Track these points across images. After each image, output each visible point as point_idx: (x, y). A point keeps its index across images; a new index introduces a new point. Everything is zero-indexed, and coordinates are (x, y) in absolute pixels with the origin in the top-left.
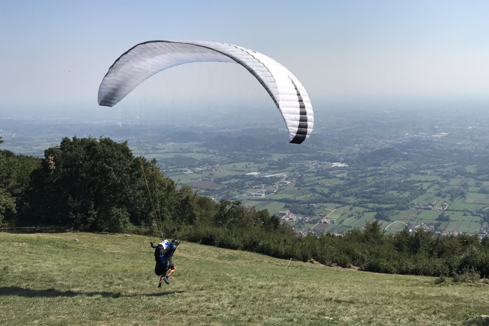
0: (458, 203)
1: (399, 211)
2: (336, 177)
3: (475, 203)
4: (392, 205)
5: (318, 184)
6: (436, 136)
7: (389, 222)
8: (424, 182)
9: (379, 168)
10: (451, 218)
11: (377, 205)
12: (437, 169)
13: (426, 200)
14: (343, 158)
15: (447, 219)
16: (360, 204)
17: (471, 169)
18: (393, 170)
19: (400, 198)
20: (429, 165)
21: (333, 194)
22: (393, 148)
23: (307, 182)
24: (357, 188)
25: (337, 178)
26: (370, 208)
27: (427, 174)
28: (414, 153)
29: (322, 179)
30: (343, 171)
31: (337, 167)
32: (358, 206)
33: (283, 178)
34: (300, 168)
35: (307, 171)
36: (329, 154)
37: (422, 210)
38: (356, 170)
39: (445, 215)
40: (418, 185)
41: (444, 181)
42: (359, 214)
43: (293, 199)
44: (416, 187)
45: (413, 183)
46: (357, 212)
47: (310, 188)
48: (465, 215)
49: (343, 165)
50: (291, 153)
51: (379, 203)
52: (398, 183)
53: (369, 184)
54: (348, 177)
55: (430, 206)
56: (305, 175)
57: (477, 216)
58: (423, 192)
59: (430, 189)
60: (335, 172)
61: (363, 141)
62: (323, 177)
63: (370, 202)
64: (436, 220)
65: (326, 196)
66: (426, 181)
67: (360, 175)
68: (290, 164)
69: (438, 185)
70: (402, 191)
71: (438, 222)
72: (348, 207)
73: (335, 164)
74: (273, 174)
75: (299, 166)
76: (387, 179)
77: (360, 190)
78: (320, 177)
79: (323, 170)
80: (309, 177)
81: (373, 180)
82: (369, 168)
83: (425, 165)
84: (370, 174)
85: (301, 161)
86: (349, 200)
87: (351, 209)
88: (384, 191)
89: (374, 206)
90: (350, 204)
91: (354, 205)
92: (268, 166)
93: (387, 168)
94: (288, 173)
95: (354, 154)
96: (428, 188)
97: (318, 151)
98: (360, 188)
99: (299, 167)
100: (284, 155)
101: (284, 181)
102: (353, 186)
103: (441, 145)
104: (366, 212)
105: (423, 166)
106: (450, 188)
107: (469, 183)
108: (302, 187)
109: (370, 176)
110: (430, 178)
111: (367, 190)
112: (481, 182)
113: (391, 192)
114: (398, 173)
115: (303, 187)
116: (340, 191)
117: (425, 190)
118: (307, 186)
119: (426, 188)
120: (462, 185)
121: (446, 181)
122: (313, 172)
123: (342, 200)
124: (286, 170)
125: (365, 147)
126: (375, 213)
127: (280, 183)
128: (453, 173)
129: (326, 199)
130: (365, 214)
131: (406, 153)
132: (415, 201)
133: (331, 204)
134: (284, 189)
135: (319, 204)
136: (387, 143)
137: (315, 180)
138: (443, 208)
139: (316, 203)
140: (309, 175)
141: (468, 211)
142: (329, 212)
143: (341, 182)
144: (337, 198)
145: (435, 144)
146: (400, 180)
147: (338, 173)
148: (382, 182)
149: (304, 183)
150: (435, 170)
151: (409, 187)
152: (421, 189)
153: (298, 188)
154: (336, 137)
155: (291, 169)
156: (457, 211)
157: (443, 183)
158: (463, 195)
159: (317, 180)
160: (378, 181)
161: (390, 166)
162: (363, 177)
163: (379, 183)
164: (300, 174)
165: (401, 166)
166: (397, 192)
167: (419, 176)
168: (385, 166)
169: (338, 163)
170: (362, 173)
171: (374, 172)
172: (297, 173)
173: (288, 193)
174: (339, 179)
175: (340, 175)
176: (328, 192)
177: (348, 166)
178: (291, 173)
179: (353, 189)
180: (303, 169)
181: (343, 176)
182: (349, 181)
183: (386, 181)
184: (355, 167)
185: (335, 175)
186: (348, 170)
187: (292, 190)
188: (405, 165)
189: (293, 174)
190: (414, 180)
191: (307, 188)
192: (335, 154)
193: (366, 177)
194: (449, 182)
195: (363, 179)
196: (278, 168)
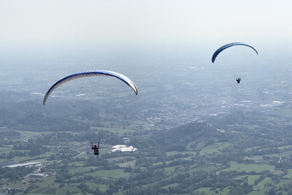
2: (118, 167)
5: (90, 178)
6: (266, 105)
8: (250, 174)
9: (184, 153)
12: (268, 155)
14: (130, 137)
18: (204, 156)
20: (257, 149)
22: (204, 123)
23: (75, 175)
24: (150, 185)
25: (121, 168)
27: (252, 162)
28: (235, 130)
29: (97, 170)
30: (129, 157)
31: (121, 152)
34: (63, 153)
35: (75, 158)
36: (108, 132)
38: (148, 156)
40: (240, 178)
41: (279, 172)
45: (234, 176)
47: (79, 184)
49: (130, 149)
52: (211, 176)
53: (169, 179)
54: (136, 168)
56: (70, 165)
58: (248, 189)
59: (259, 184)
60: (117, 159)
61: (160, 112)
62: (99, 167)
66: (253, 173)
68: (48, 146)
69: (270, 179)
70: (218, 187)
74: (21, 162)
75: (61, 150)
76: (195, 170)
77: (154, 187)
78: (94, 168)
80: (76, 167)
81: (175, 171)
82: (168, 154)
83: (251, 149)
84: (171, 161)
85: (64, 143)
88: (190, 188)
92: (14, 151)
93: (195, 153)
94: (44, 161)
95: (146, 132)
96: (256, 183)
97: (92, 128)
98: (155, 183)
99: (61, 152)
101: (38, 174)
102: (144, 181)
103: (273, 118)
105: (248, 150)
108: (66, 182)
109: (171, 165)
110: (258, 169)
111: (166, 187)
114: (211, 160)
115: (68, 182)
116: (125, 189)
117: (251, 186)
118: (73, 182)
119: (253, 183)
121: (283, 172)
122: (83, 160)
124: (41, 156)
125: (163, 122)
127: (32, 176)
131: (223, 131)
134: (38, 187)
136: (194, 116)
137: (86, 172)
140: (78, 164)
143: (127, 175)
145: (265, 118)
146: (215, 171)
147: (122, 162)
148: (188, 176)
149: (69, 177)
150: (266, 156)
151: (228, 181)
152: (246, 185)
153: (60, 184)
154: (119, 106)
155: (48, 154)
157: (276, 176)
159: (89, 172)
160: (182, 174)
161: (199, 151)
162: (159, 167)
163: (184, 177)
164: (63, 162)
165: (216, 150)
166: (211, 190)
167: (242, 165)
168: (192, 151)
169: (122, 146)
170: (158, 162)
171: (175, 160)
172: (58, 162)
173: (43, 191)
174: (123, 170)
175: (124, 165)
176: (106, 190)
177: (136, 151)
178: (49, 161)
179: (144, 186)
180: (67, 155)
181: (129, 166)
182: (139, 174)
183: (194, 173)
184: (148, 151)
185: (117, 164)
186: (137, 157)
187: (51, 187)
188: (221, 148)
189: (52, 162)
190: (235, 172)
191: (73, 184)
192: (117, 133)
193: (164, 166)
194: (286, 174)
195: (160, 170)
196: (29, 154)
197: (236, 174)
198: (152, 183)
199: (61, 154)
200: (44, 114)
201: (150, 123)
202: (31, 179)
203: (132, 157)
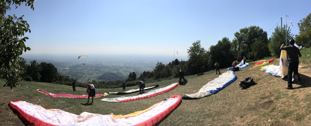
0: (92, 76)
1: (80, 78)
2: (67, 71)
3: (95, 76)
9: (76, 69)
15: (90, 79)
17: (94, 69)
18: (79, 70)
20: (86, 68)
38: (71, 69)
52: (80, 72)
54: (69, 71)
55: (86, 77)
58: (85, 74)
61: (72, 63)
62: (64, 71)
64: (88, 79)
67: (72, 71)
69: (88, 72)
73: (67, 68)
107: (94, 72)
110: (86, 71)
112: (96, 71)
113: (79, 74)
120: (92, 72)
125: (73, 65)
128: (90, 70)
132: (83, 76)
136: (77, 64)
138: (89, 77)
151: (82, 73)
154: (67, 62)
158: (92, 74)
163: (76, 72)
188: (81, 68)
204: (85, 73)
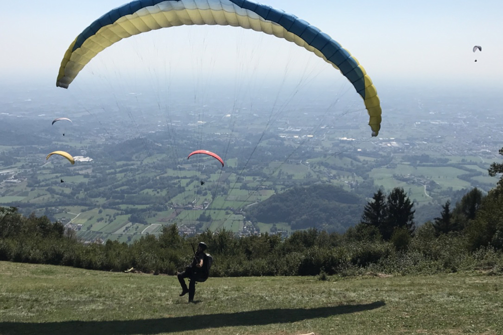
0: (219, 201)
1: (157, 212)
2: (78, 174)
3: (236, 200)
4: (148, 206)
5: (55, 183)
6: (192, 125)
7: (146, 226)
8: (182, 178)
9: (132, 162)
10: (213, 217)
11: (131, 206)
12: (195, 164)
13: (185, 198)
14: (86, 150)
15: (208, 219)
16: (111, 206)
17: (232, 163)
18: (147, 165)
19: (157, 197)
21: (77, 195)
22: (145, 139)
23: (43, 181)
24: (105, 187)
25: (80, 174)
26: (122, 210)
27: (184, 169)
28: (169, 144)
30: (86, 166)
31: (79, 162)
32: (108, 208)
33: (11, 175)
34: (32, 163)
35: (42, 167)
36: (68, 146)
37: (182, 210)
38: (102, 165)
39: (207, 215)
40: (175, 181)
41: (204, 177)
42: (110, 217)
43: (26, 202)
44: (174, 184)
45: (170, 180)
46: (107, 215)
47: (47, 188)
48: (227, 213)
49: (87, 159)
50: (18, 145)
51: (133, 203)
52: (153, 180)
53: (120, 183)
54: (93, 174)
55: (190, 206)
56: (38, 172)
57: (239, 214)
58: (182, 190)
59: (189, 186)
60: (77, 167)
61: (109, 130)
62: (63, 174)
63: (123, 203)
64: (197, 220)
65: (68, 196)
66: (185, 178)
67: (107, 171)
68: (18, 158)
69: (197, 182)
70: (159, 189)
71: (198, 222)
72: (96, 210)
73: (77, 158)
75: (29, 161)
76: (140, 176)
77: (109, 189)
78: (59, 175)
79: (61, 166)
80: (44, 174)
81: (125, 176)
82: (118, 163)
83: (182, 159)
84: (121, 169)
85: (32, 155)
86: (97, 202)
87: (100, 212)
89: (128, 207)
90: (99, 206)
91: (104, 207)
93: (139, 163)
94: (16, 169)
95: (99, 146)
96: (187, 185)
98: (109, 186)
99: (30, 163)
100: (10, 147)
101: (12, 181)
102: (100, 185)
103: (198, 135)
104: (118, 214)
105: (180, 160)
106: (210, 184)
107: (230, 178)
108: (36, 186)
109: (120, 172)
110: (189, 174)
111: (118, 189)
112: (242, 177)
113: (146, 191)
114: (152, 168)
115: (38, 187)
116: (85, 190)
117: (183, 187)
118: (42, 186)
119: (185, 185)
120: (223, 181)
121: (207, 177)
122: (49, 168)
123: (88, 202)
124: (13, 166)
125: (112, 138)
126: (129, 215)
127: (6, 182)
128: (213, 167)
129: (69, 200)
130: (117, 217)
131: (161, 145)
132: (173, 200)
133: (76, 207)
134: (13, 191)
135: (60, 207)
136: (137, 133)
137: (52, 178)
138: (204, 207)
139: (56, 206)
140: (44, 172)
141: (230, 209)
142: (74, 216)
143: (86, 180)
144: (83, 199)
145: (192, 134)
146: (156, 176)
147: (81, 169)
148: (135, 181)
149: (38, 182)
151: (166, 184)
152: (180, 186)
153: (31, 188)
155: (19, 164)
156: (218, 209)
158: (225, 192)
159: (54, 178)
160: (130, 179)
161: (142, 161)
162: (112, 173)
163: (132, 181)
164: (33, 170)
165: (155, 160)
166: (153, 191)
167: (176, 171)
168: (137, 161)
169: (80, 157)
170: (110, 169)
171: (124, 168)
172: (28, 170)
173: (18, 194)
174: (82, 176)
175: (83, 172)
176: (70, 192)
177: (92, 161)
178: (20, 170)
179: (101, 188)
180: (35, 165)
181: (87, 173)
182: (95, 179)
183: (139, 178)
184: (102, 161)
185: (77, 172)
186: (93, 166)
187: (24, 191)
188: (159, 159)
189: (22, 171)
190: (171, 177)
191: (43, 188)
192: (75, 146)
193: (115, 173)
194: (210, 178)
195: (113, 176)
196: (3, 164)
197: (172, 178)
198: (107, 186)
199: (30, 164)
200: (13, 131)
201: (101, 139)
202: (6, 184)
203: (89, 166)
204: (184, 182)
